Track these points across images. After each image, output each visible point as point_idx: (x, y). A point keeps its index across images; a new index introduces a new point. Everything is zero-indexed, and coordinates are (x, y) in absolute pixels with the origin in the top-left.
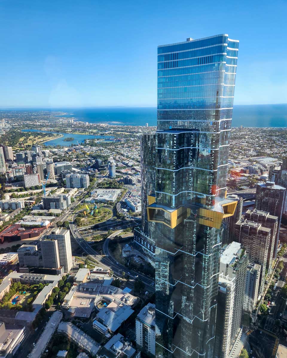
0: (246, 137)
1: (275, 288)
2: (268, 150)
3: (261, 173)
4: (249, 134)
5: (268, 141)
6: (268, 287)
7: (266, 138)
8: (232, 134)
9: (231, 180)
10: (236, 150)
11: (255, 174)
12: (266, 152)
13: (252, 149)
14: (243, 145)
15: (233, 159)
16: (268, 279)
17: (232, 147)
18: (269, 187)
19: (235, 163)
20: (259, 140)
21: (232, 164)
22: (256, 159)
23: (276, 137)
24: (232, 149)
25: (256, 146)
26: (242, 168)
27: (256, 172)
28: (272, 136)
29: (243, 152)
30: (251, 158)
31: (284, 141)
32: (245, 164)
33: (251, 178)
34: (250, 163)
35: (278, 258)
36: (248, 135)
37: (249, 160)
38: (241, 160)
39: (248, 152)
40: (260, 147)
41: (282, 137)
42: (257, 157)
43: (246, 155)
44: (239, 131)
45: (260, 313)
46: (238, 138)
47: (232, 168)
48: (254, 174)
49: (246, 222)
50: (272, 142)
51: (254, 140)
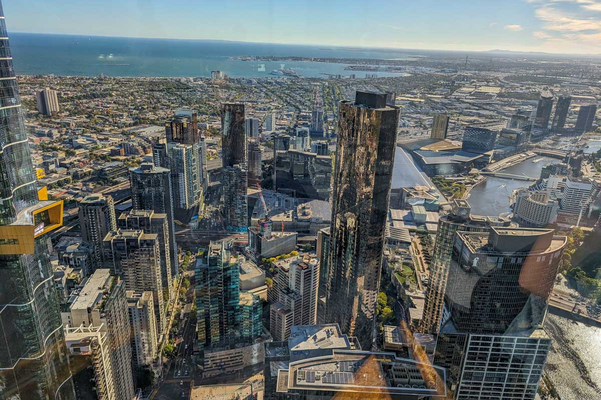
0: (113, 94)
1: (182, 316)
2: (150, 113)
3: (145, 152)
4: (117, 88)
5: (148, 99)
6: (172, 318)
7: (145, 94)
8: (88, 89)
9: (95, 170)
10: (98, 117)
11: (135, 154)
12: (147, 117)
13: (125, 114)
14: (109, 107)
15: (94, 133)
16: (171, 307)
17: (91, 112)
18: (146, 171)
19: (99, 139)
20: (135, 97)
21: (95, 142)
22: (134, 129)
23: (160, 93)
24: (91, 115)
25: (131, 109)
26: (113, 148)
27: (136, 152)
28: (153, 91)
29: (111, 120)
30: (126, 129)
31: (172, 98)
32: (117, 140)
33: (130, 163)
34: (125, 137)
35: (181, 272)
36: (115, 90)
37: (123, 133)
38: (109, 133)
39: (120, 118)
40: (137, 110)
41: (169, 93)
42: (135, 127)
43: (116, 125)
44: (99, 83)
45: (165, 360)
46: (98, 97)
47: (96, 148)
48: (133, 156)
49: (121, 233)
50: (155, 100)
51: (126, 98)
